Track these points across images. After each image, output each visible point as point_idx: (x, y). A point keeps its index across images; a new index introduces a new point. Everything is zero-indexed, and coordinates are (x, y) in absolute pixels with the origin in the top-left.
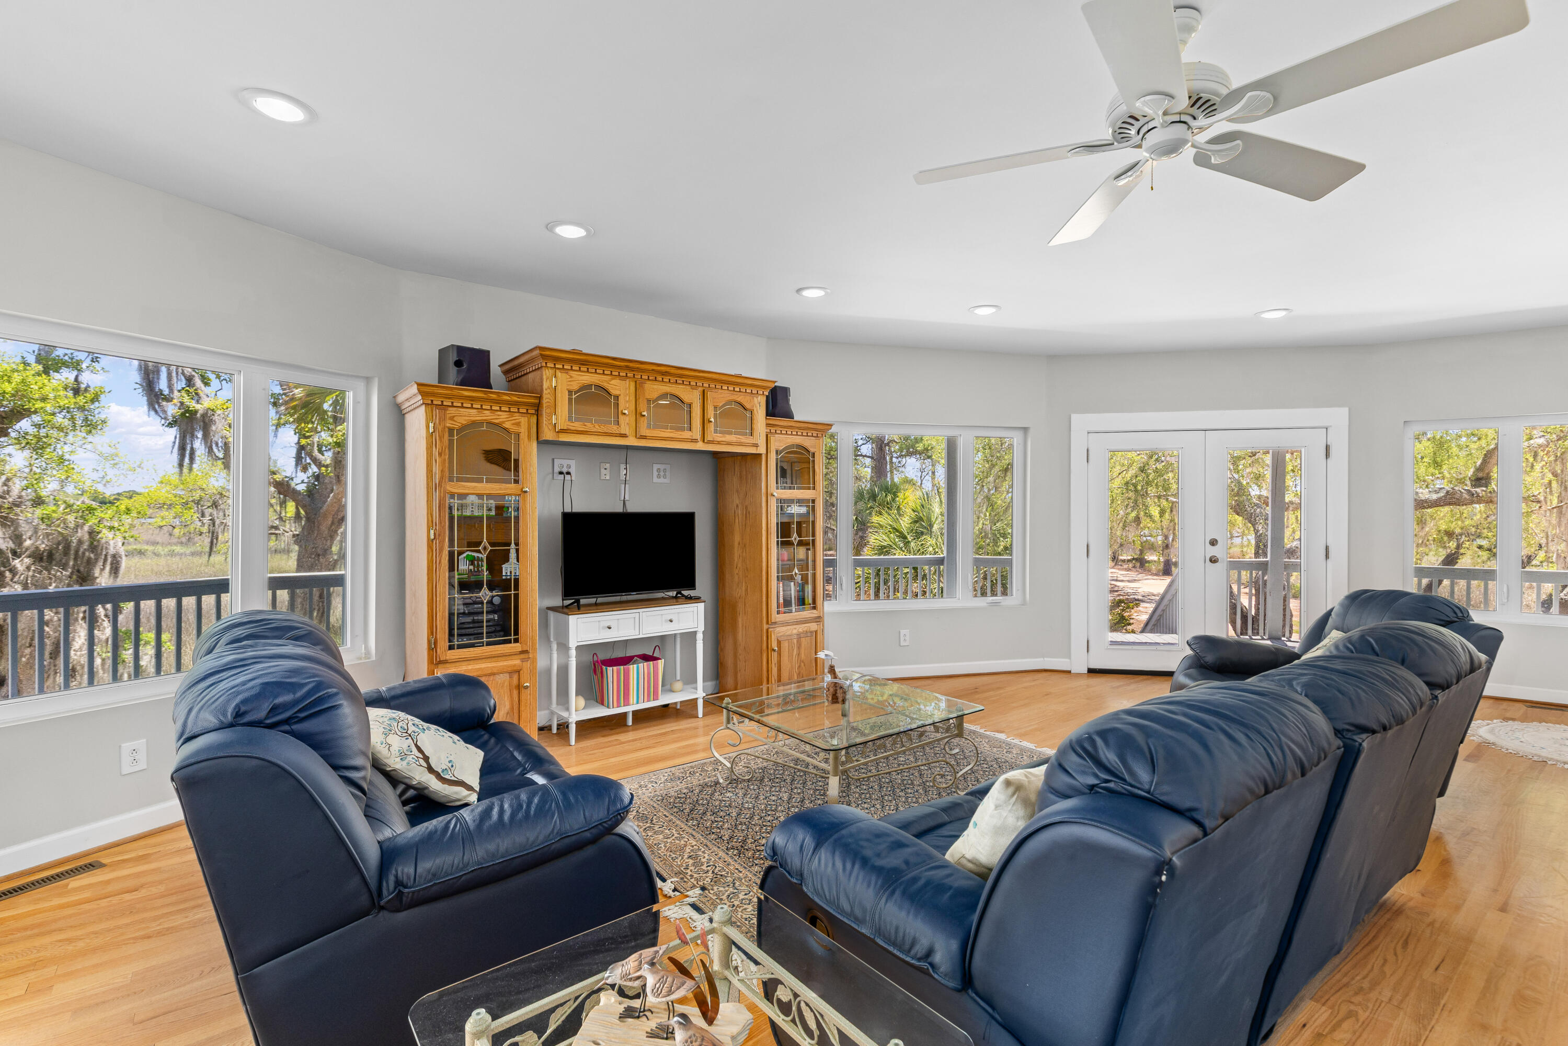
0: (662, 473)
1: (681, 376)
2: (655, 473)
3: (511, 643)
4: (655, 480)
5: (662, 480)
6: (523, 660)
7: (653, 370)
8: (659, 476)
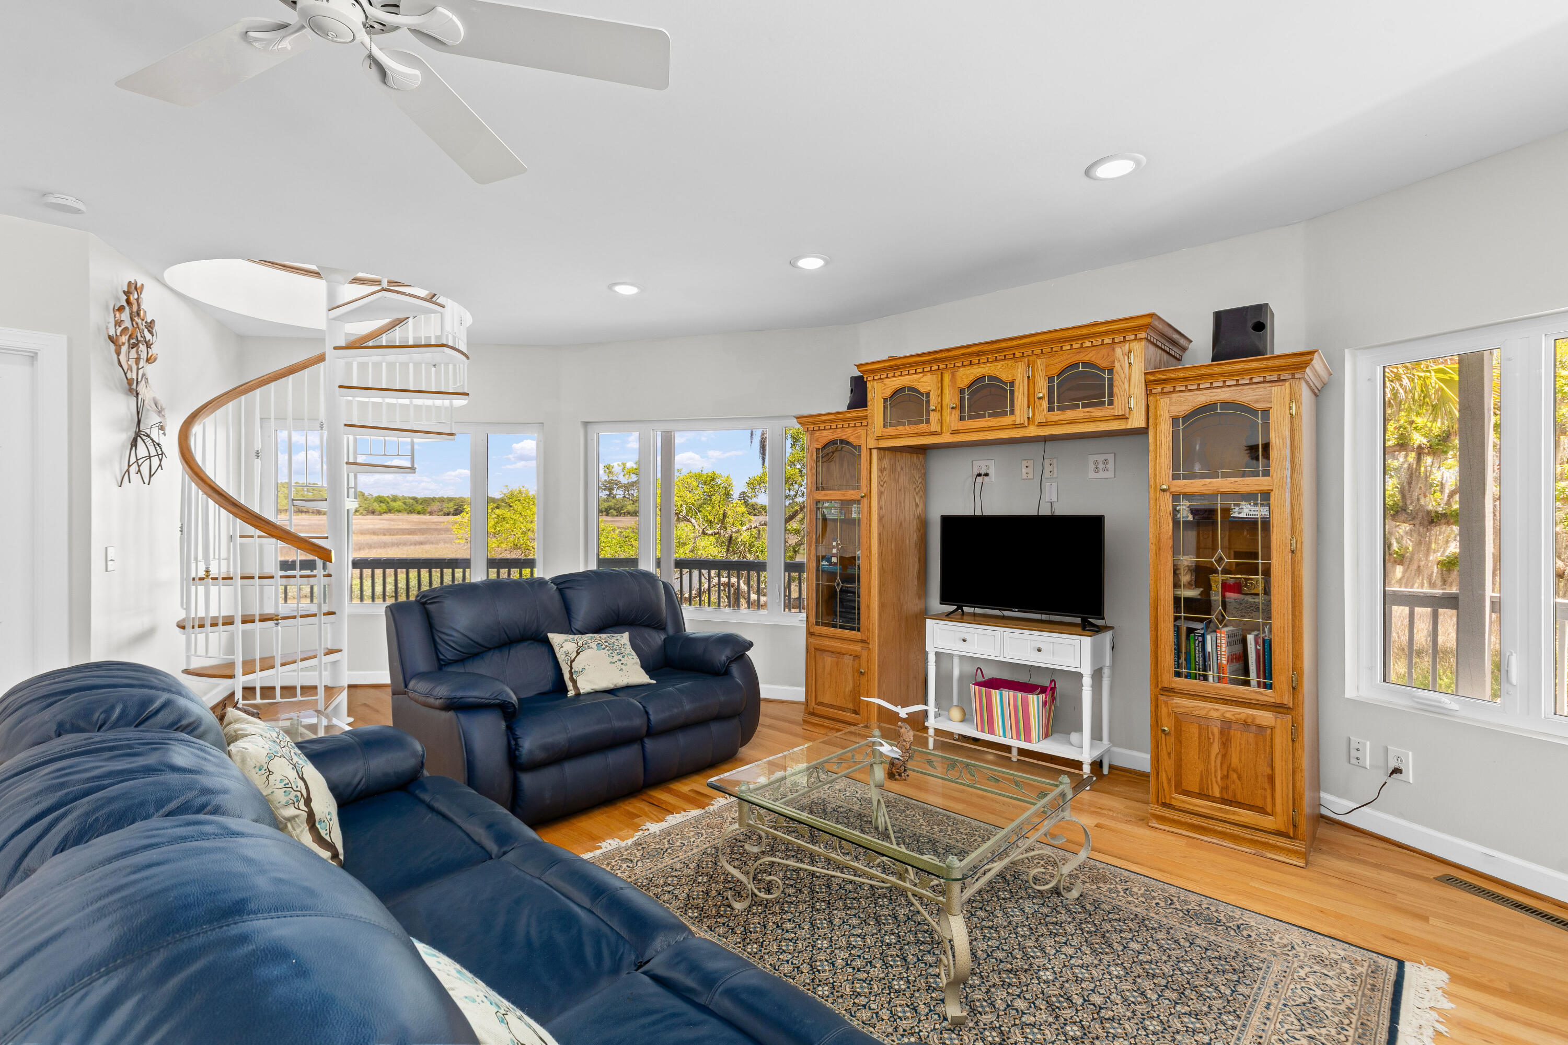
0: (1101, 466)
1: (999, 350)
2: (1091, 467)
3: (855, 630)
4: (1092, 475)
5: (1101, 474)
6: (863, 648)
7: (963, 354)
8: (1097, 470)
